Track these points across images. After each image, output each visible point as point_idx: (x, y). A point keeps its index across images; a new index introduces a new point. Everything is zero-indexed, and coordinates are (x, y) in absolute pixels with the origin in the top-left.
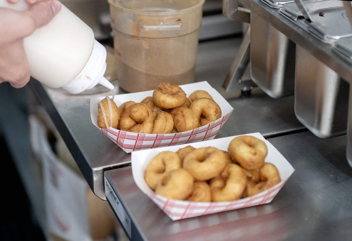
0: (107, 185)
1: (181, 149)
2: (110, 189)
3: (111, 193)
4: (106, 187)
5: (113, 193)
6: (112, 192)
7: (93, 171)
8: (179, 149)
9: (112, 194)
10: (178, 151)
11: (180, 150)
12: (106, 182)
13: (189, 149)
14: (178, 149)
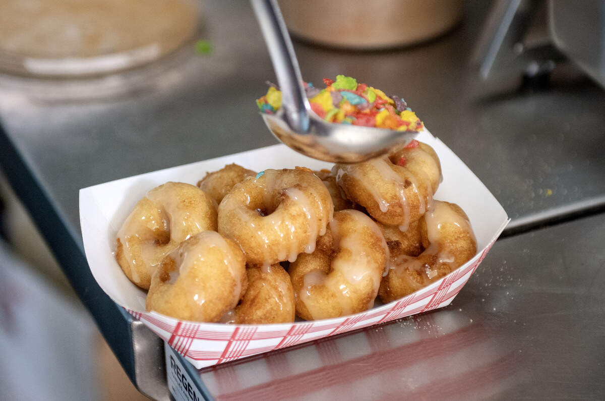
0: (175, 367)
1: (212, 174)
2: (183, 376)
3: (186, 388)
4: (170, 370)
5: (194, 388)
6: (189, 385)
7: (134, 328)
8: (208, 173)
9: (189, 390)
10: (204, 179)
11: (209, 175)
12: (172, 358)
13: (232, 174)
14: (204, 175)
